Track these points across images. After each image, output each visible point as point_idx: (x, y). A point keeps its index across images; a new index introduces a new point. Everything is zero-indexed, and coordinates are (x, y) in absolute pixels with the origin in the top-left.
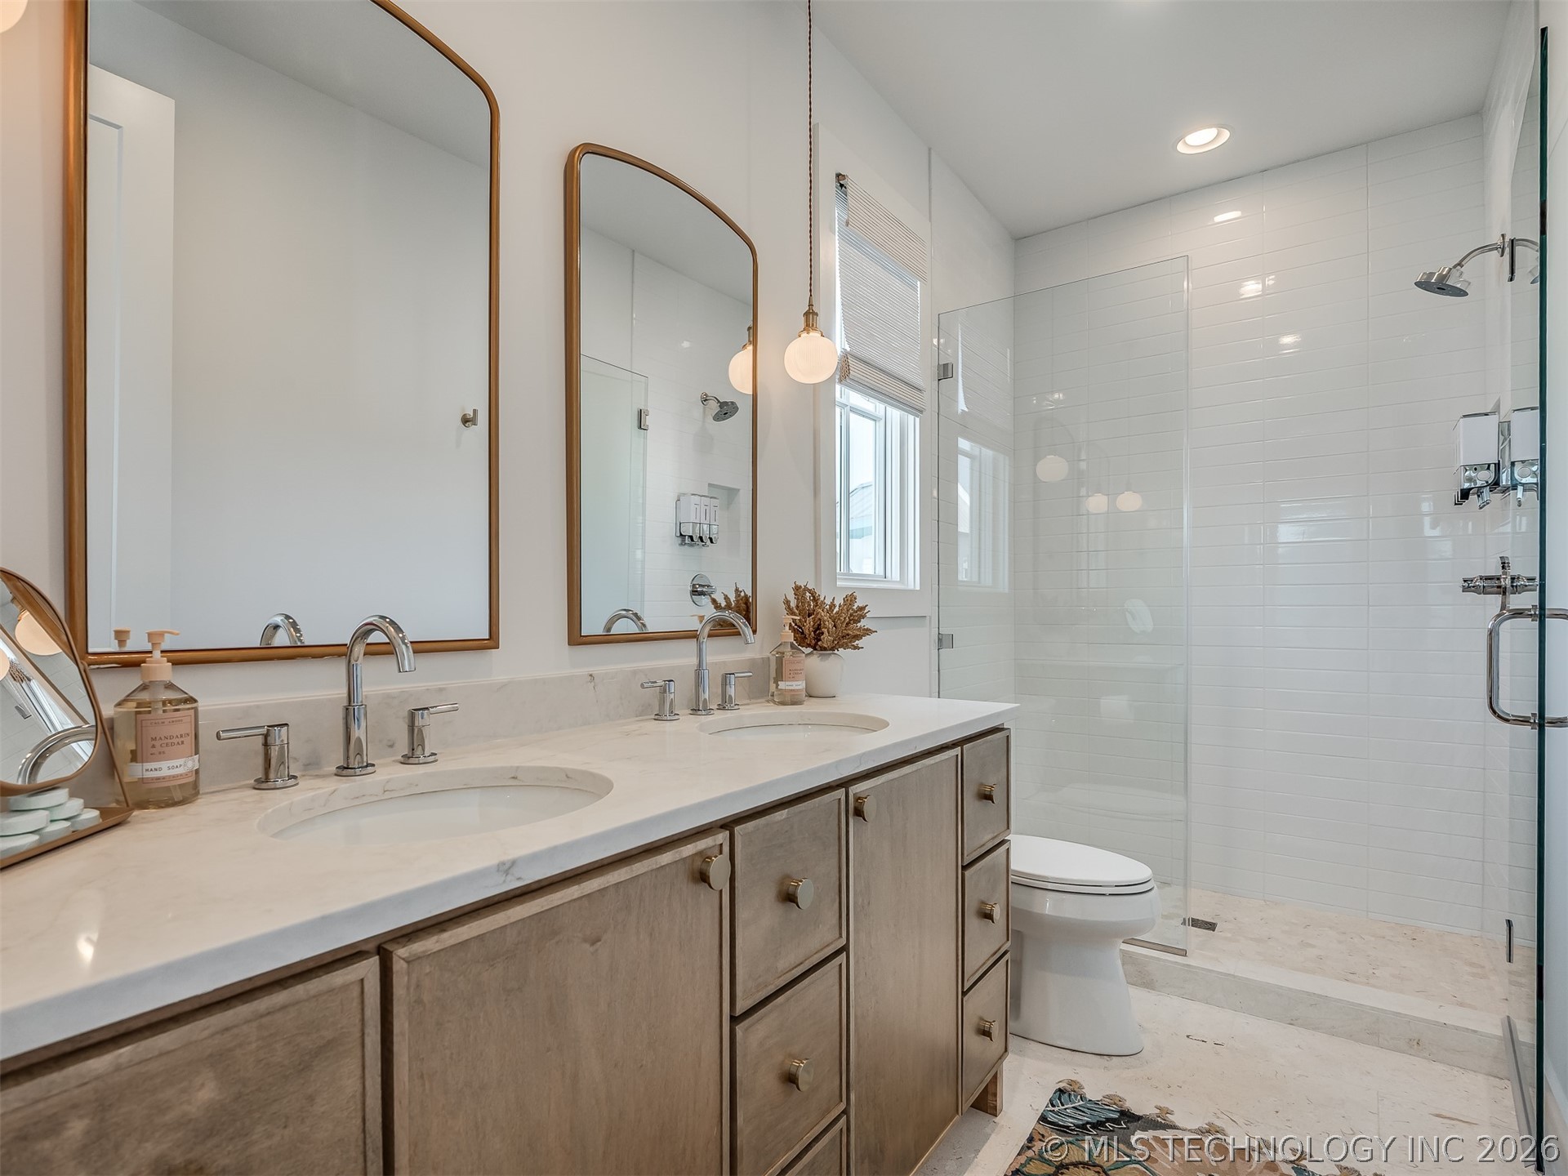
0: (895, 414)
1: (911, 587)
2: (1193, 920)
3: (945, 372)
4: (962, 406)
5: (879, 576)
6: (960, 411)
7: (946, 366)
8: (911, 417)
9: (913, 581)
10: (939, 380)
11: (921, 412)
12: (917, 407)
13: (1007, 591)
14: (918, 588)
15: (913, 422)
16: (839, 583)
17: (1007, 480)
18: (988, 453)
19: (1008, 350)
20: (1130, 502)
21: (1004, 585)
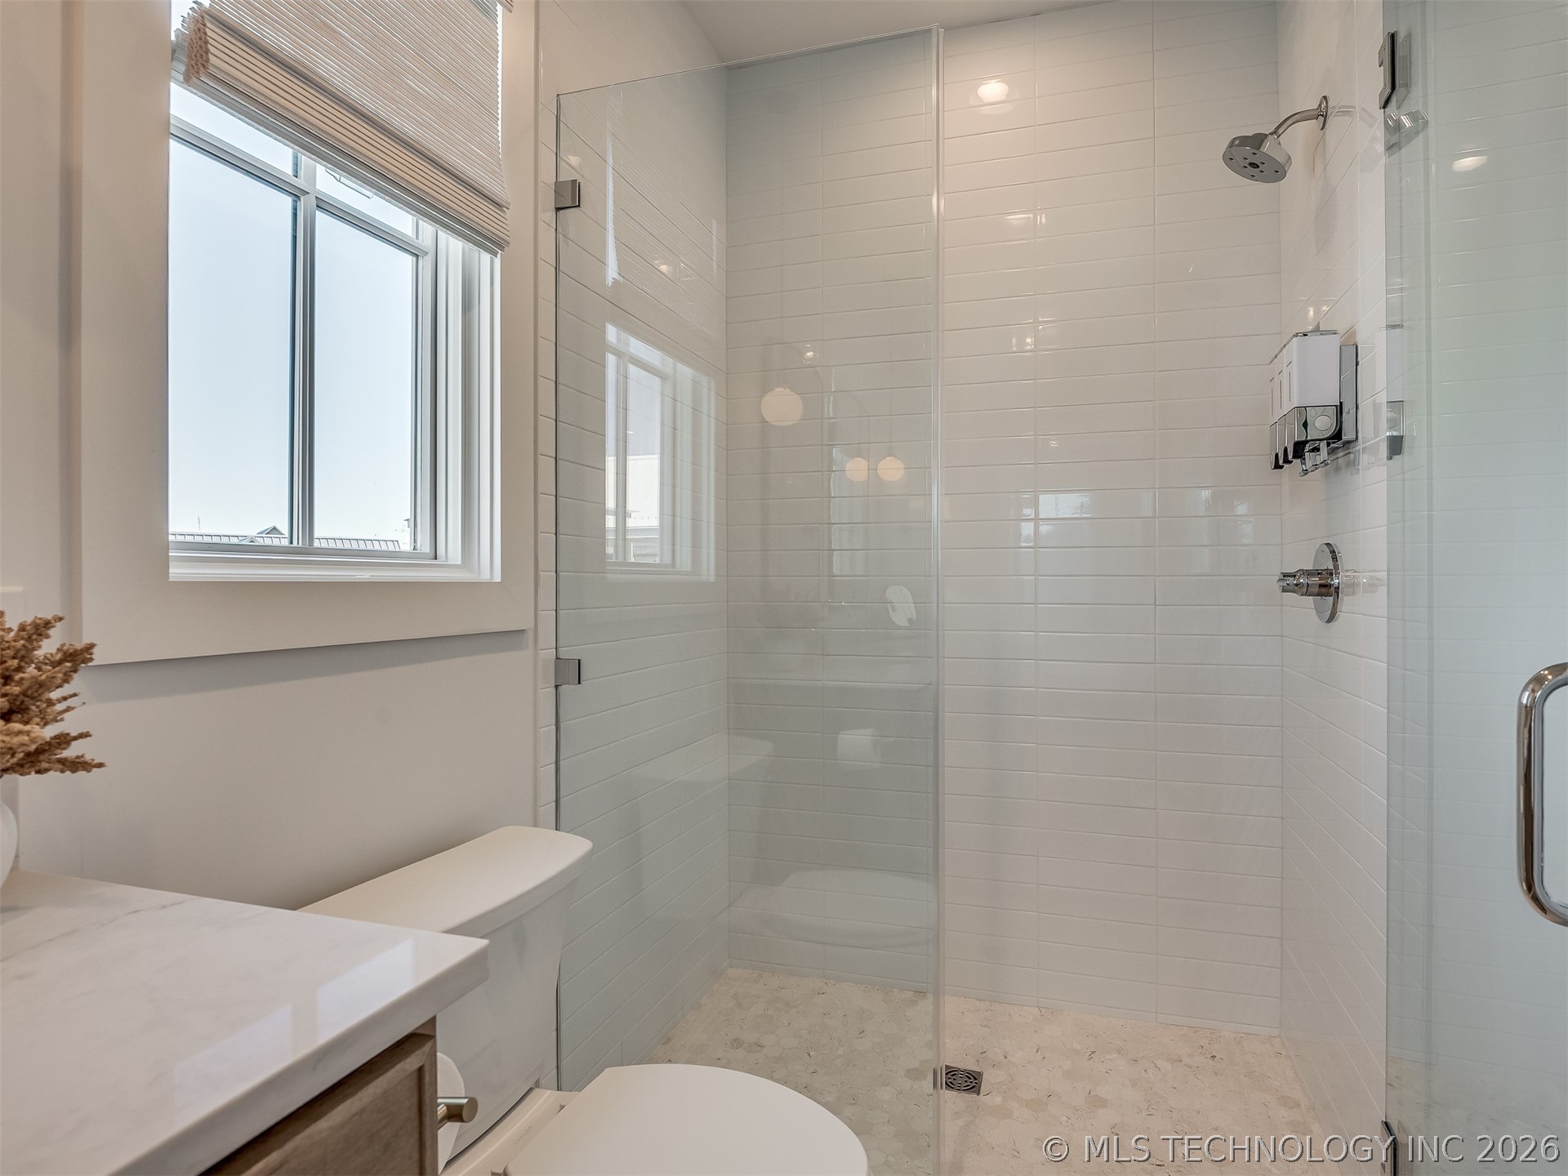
0: (454, 247)
1: (485, 576)
2: (951, 1072)
3: (568, 197)
4: (612, 272)
5: (422, 556)
6: (610, 282)
7: (575, 186)
8: (486, 257)
9: (489, 565)
10: (558, 209)
11: (502, 248)
12: (489, 235)
13: (712, 579)
14: (498, 578)
15: (488, 265)
16: (176, 572)
17: (713, 413)
18: (685, 372)
19: (714, 222)
20: (892, 470)
21: (709, 571)
